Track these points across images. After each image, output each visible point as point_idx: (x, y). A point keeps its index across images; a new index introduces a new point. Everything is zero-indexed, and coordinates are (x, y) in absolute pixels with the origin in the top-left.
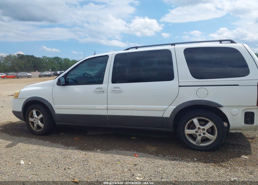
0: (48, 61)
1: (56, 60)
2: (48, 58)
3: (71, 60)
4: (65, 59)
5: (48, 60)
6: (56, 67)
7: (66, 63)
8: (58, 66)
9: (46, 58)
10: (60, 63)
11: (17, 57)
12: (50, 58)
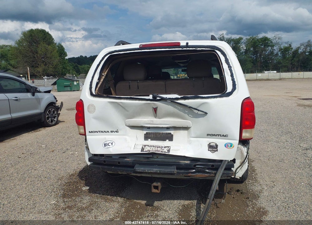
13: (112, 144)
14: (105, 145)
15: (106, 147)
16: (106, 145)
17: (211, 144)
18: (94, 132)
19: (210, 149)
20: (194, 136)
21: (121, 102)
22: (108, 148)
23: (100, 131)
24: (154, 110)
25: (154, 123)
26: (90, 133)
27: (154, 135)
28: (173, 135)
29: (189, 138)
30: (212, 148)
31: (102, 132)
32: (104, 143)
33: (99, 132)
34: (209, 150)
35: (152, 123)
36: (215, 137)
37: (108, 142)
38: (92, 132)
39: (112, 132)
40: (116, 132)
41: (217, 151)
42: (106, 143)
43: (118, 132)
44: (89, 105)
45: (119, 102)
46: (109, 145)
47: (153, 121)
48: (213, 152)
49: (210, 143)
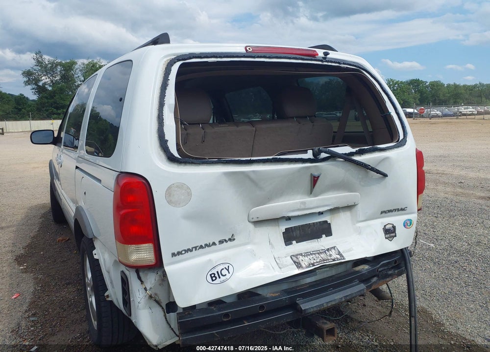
0: (397, 89)
1: (413, 87)
2: (397, 83)
3: (446, 85)
4: (433, 82)
5: (396, 86)
6: (411, 100)
7: (433, 92)
8: (415, 99)
9: (393, 82)
10: (421, 92)
11: (342, 83)
12: (402, 82)
13: (228, 270)
14: (213, 277)
15: (218, 280)
16: (217, 275)
17: (387, 227)
18: (183, 252)
19: (387, 236)
20: (363, 219)
21: (254, 171)
22: (224, 281)
23: (196, 248)
24: (314, 180)
25: (307, 207)
26: (175, 256)
27: (300, 230)
28: (330, 224)
29: (354, 224)
30: (389, 233)
31: (201, 247)
32: (210, 273)
33: (194, 249)
34: (386, 238)
35: (303, 207)
36: (390, 213)
37: (219, 269)
38: (179, 253)
39: (221, 242)
40: (230, 240)
41: (396, 236)
42: (214, 271)
43: (234, 239)
44: (169, 188)
45: (247, 171)
46: (224, 274)
47: (304, 203)
48: (390, 239)
49: (385, 226)
